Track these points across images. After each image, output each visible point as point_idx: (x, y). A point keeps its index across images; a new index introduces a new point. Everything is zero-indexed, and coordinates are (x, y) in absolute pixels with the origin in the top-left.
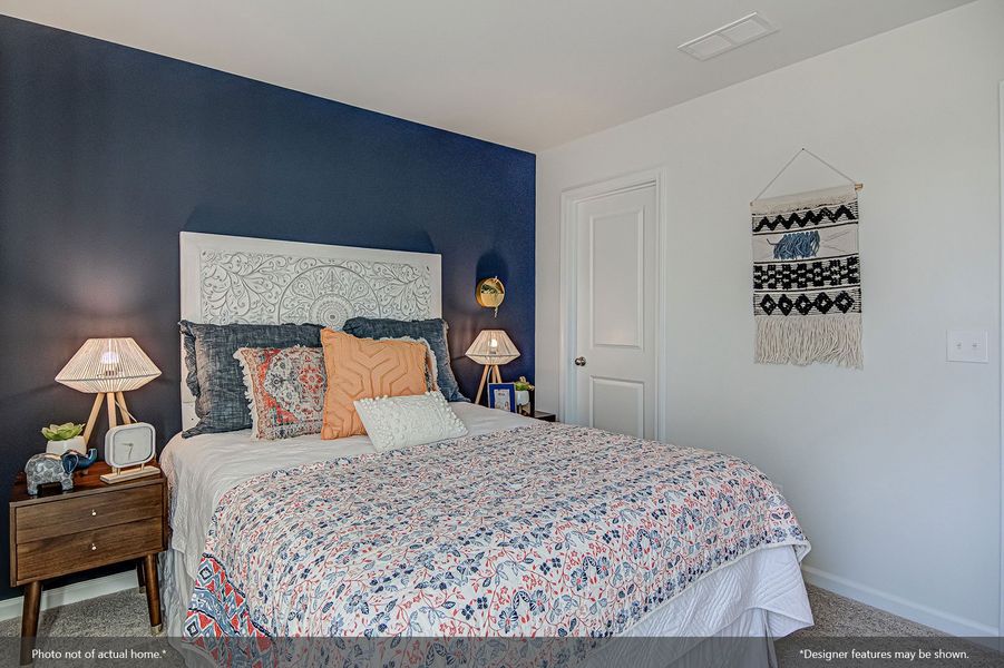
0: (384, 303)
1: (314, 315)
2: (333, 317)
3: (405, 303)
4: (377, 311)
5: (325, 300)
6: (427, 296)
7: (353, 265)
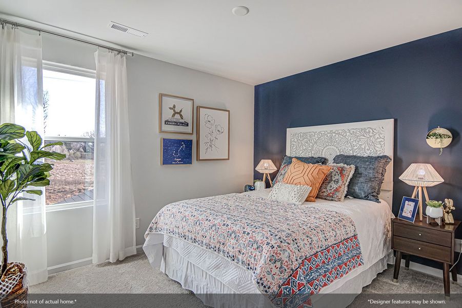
0: (355, 148)
1: (323, 153)
2: (331, 154)
3: (367, 148)
4: (351, 152)
5: (328, 147)
6: (382, 143)
7: (340, 131)
